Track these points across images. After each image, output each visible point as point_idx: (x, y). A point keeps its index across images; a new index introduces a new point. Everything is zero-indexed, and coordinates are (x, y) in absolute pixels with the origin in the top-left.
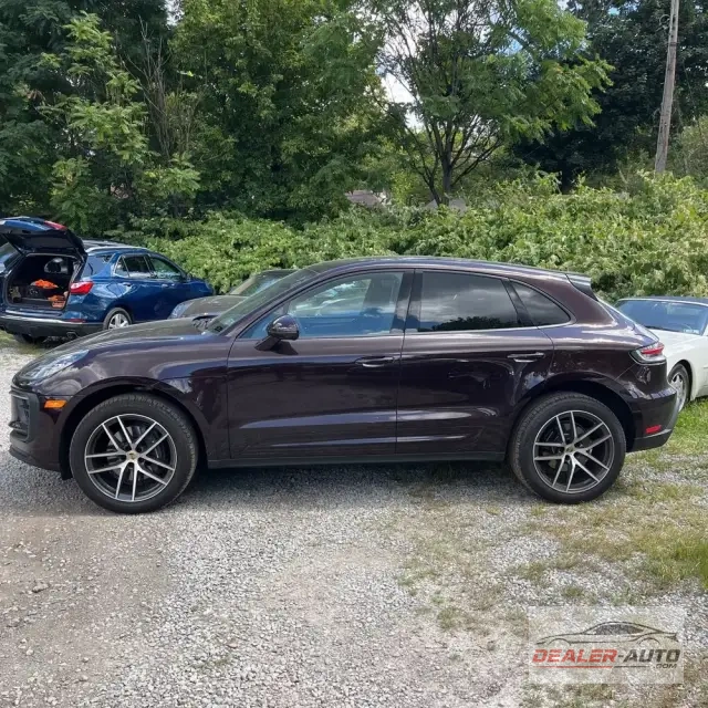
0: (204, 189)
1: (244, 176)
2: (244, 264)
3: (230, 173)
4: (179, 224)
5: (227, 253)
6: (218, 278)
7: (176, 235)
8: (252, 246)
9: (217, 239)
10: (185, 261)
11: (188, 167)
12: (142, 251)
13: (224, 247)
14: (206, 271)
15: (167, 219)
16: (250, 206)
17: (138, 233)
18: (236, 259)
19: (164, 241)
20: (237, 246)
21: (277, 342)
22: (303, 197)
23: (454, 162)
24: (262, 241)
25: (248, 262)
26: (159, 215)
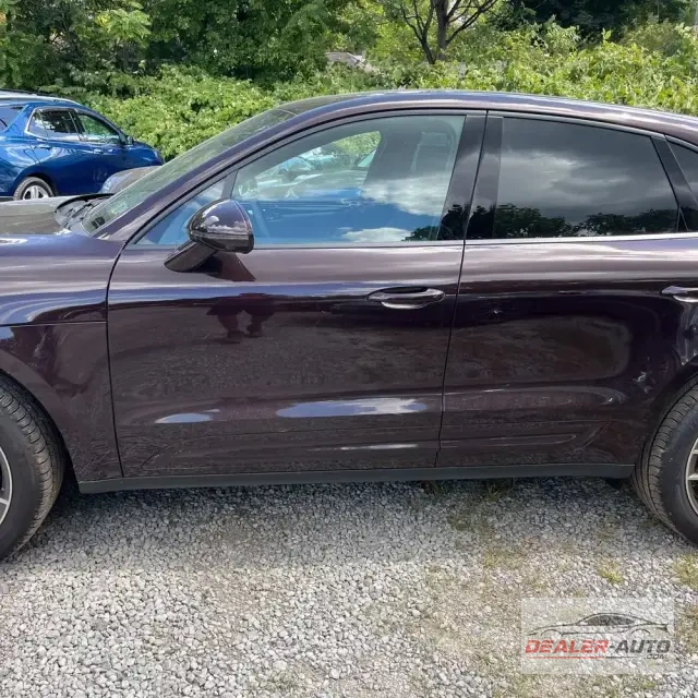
0: (157, 38)
1: (205, 23)
2: (203, 129)
3: (188, 19)
4: (129, 80)
5: (183, 115)
6: (171, 145)
7: (125, 93)
8: (212, 108)
9: (173, 99)
10: (134, 124)
11: (136, 8)
12: (67, 104)
13: (180, 108)
14: (159, 136)
15: (114, 73)
16: (212, 61)
17: (79, 89)
18: (194, 123)
19: (110, 101)
20: (196, 107)
21: (211, 257)
22: (273, 50)
23: (452, 13)
24: (225, 103)
25: (208, 127)
26: (104, 68)
